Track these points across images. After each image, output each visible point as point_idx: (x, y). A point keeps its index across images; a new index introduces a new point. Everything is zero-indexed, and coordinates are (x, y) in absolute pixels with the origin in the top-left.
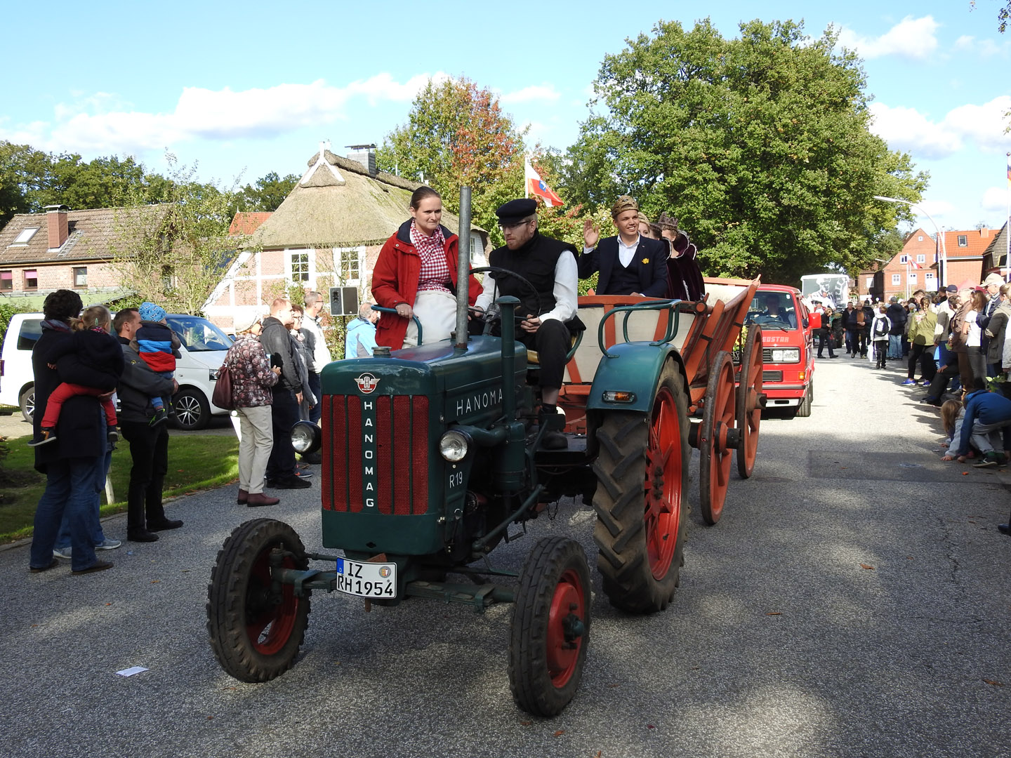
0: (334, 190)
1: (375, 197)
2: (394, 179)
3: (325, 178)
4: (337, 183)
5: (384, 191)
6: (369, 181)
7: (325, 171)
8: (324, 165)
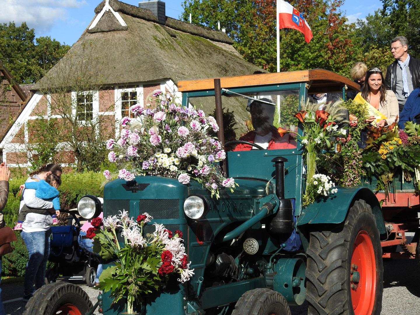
0: (118, 35)
1: (159, 41)
2: (186, 26)
3: (110, 24)
4: (121, 28)
5: (172, 36)
6: (156, 27)
7: (110, 17)
8: (108, 12)
